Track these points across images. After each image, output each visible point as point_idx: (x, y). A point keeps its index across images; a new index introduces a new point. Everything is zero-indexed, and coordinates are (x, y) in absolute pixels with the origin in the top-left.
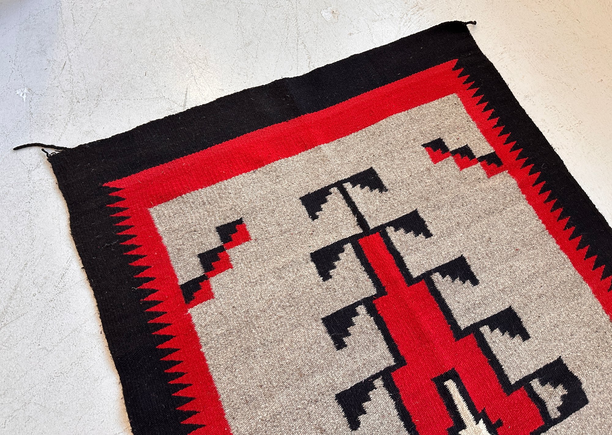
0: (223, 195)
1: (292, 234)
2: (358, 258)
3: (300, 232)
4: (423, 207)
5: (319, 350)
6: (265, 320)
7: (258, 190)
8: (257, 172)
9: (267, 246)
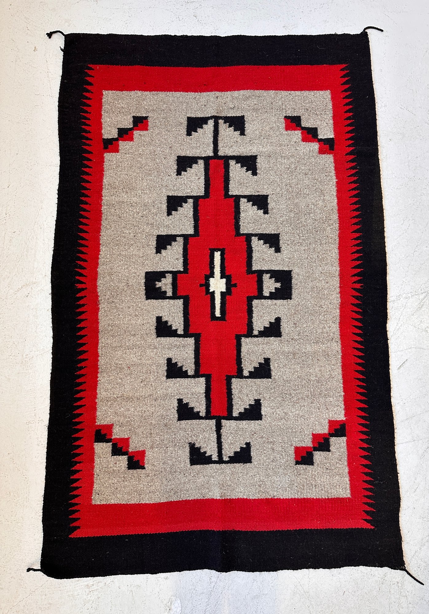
0: (301, 487)
1: (267, 439)
2: (232, 404)
3: (262, 438)
4: (173, 421)
5: (280, 363)
6: (304, 393)
7: (277, 481)
8: (272, 496)
9: (286, 438)
